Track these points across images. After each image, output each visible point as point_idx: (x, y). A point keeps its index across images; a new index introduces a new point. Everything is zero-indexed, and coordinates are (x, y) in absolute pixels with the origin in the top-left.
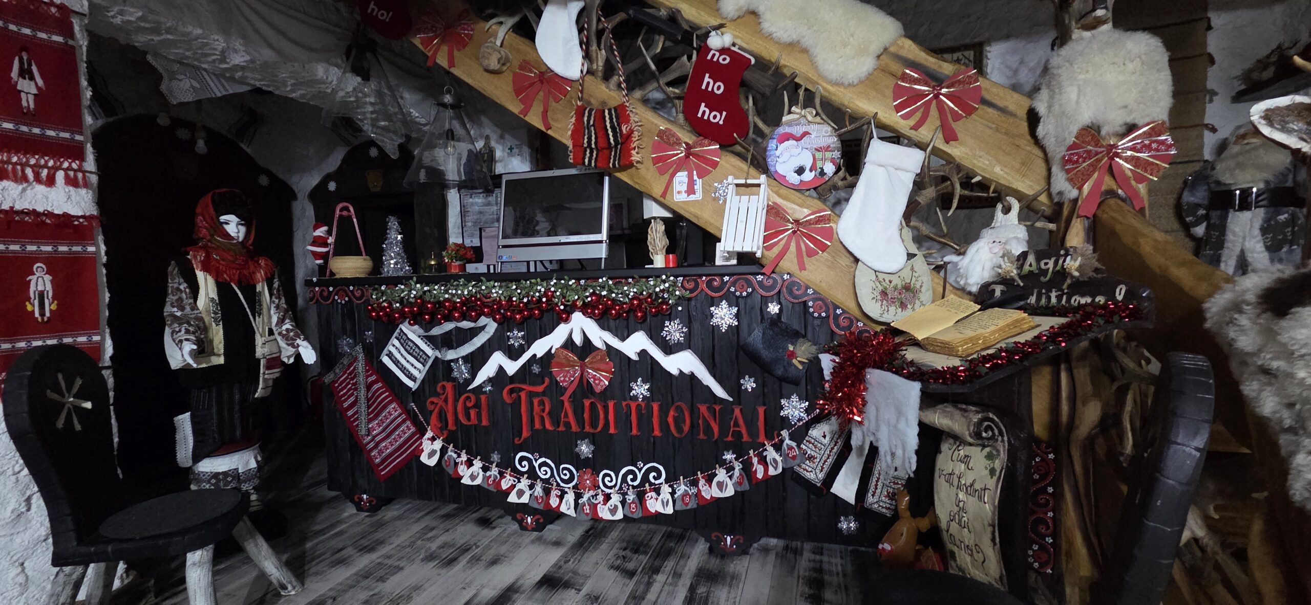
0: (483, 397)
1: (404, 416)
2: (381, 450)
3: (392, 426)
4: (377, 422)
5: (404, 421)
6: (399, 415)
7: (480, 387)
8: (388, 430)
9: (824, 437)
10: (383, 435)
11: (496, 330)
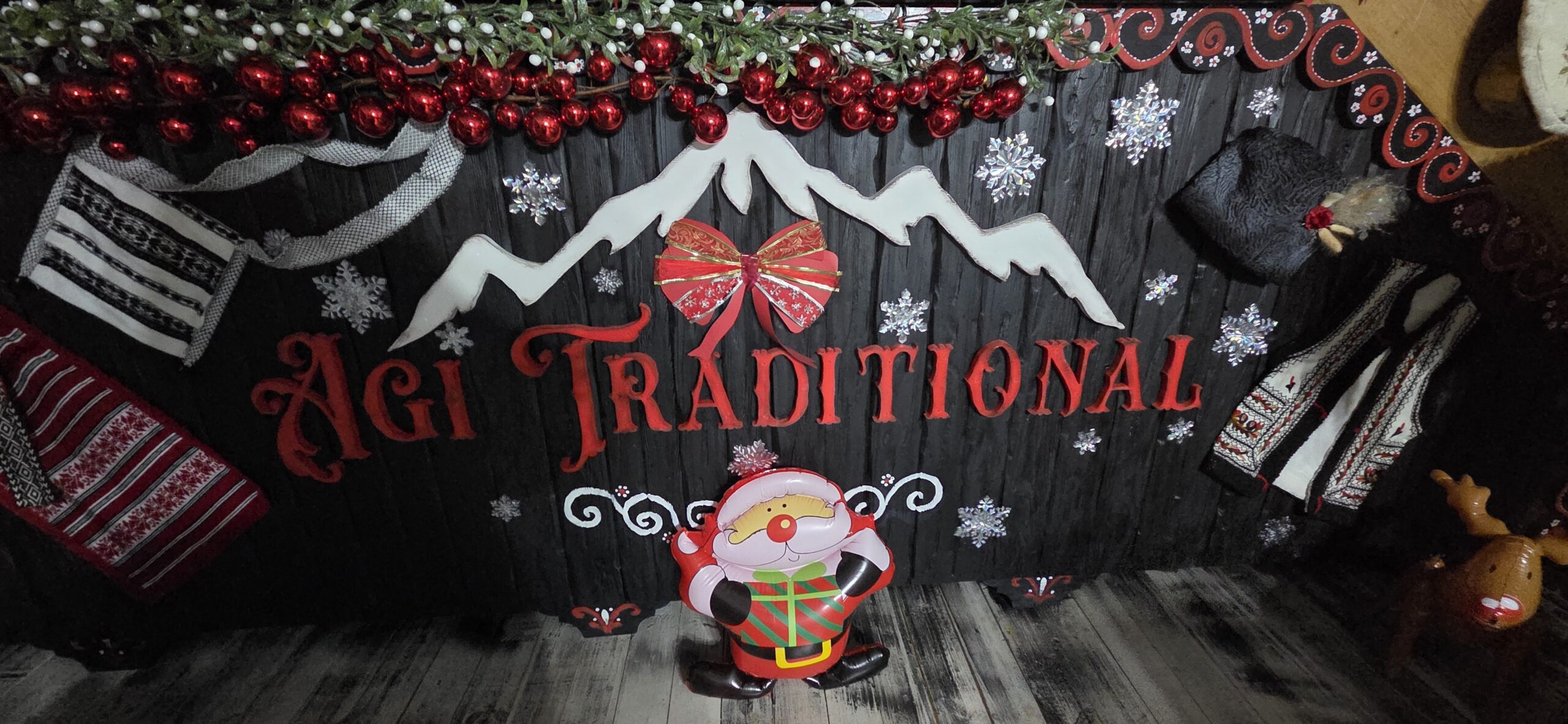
0: (447, 369)
1: (175, 439)
2: (119, 533)
3: (140, 470)
4: (77, 461)
5: (178, 452)
6: (158, 437)
7: (431, 340)
8: (129, 481)
9: (1290, 387)
10: (114, 494)
11: (461, 171)
